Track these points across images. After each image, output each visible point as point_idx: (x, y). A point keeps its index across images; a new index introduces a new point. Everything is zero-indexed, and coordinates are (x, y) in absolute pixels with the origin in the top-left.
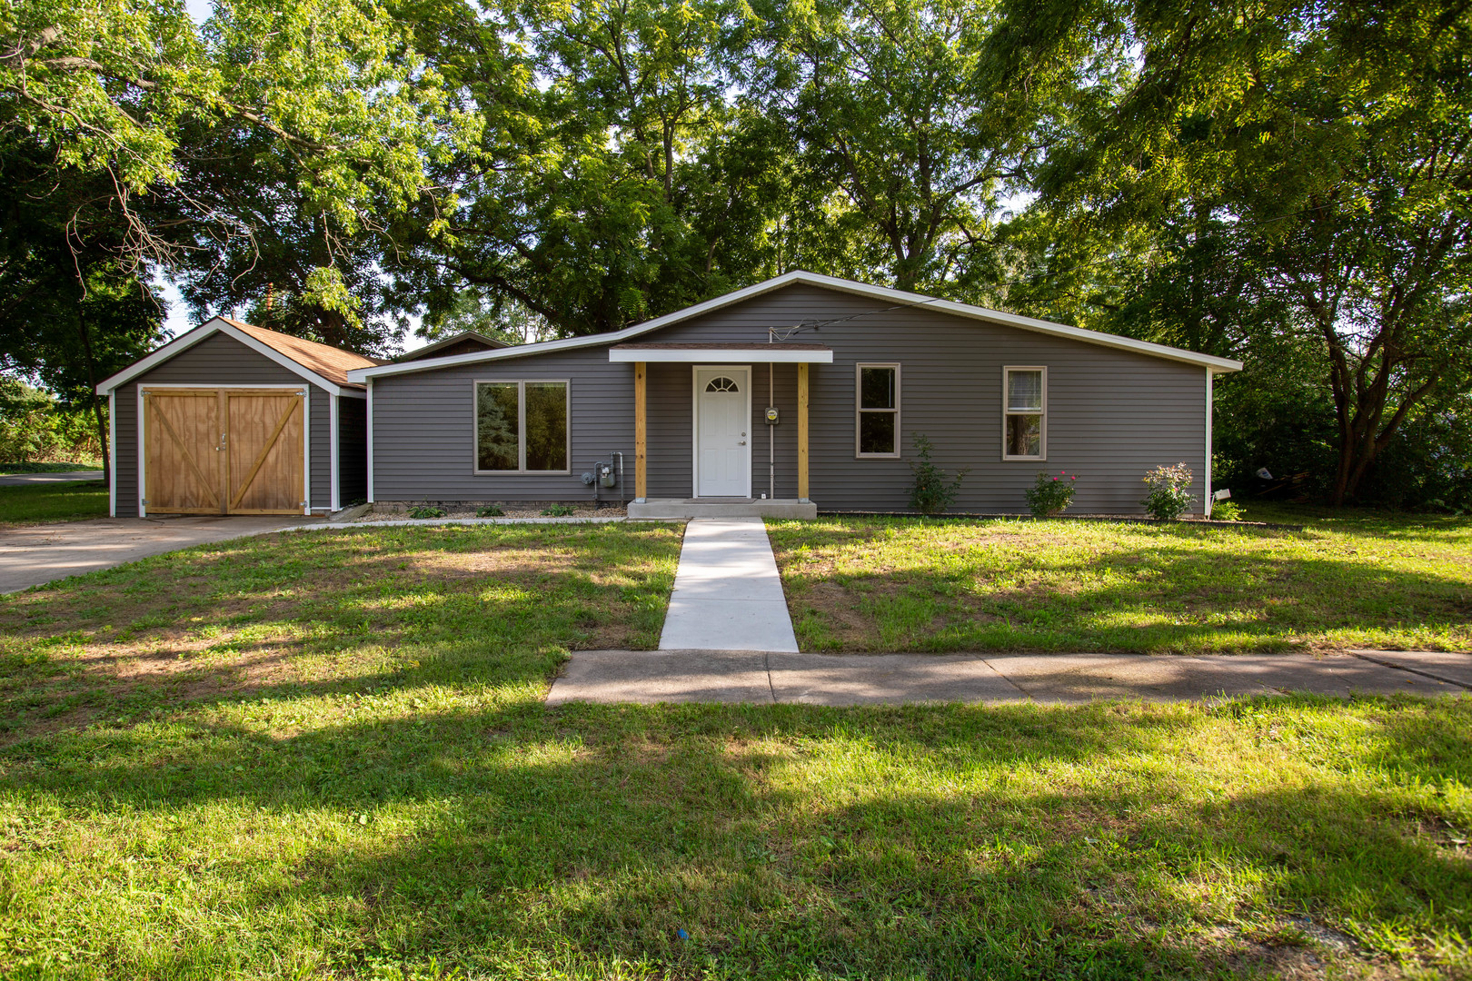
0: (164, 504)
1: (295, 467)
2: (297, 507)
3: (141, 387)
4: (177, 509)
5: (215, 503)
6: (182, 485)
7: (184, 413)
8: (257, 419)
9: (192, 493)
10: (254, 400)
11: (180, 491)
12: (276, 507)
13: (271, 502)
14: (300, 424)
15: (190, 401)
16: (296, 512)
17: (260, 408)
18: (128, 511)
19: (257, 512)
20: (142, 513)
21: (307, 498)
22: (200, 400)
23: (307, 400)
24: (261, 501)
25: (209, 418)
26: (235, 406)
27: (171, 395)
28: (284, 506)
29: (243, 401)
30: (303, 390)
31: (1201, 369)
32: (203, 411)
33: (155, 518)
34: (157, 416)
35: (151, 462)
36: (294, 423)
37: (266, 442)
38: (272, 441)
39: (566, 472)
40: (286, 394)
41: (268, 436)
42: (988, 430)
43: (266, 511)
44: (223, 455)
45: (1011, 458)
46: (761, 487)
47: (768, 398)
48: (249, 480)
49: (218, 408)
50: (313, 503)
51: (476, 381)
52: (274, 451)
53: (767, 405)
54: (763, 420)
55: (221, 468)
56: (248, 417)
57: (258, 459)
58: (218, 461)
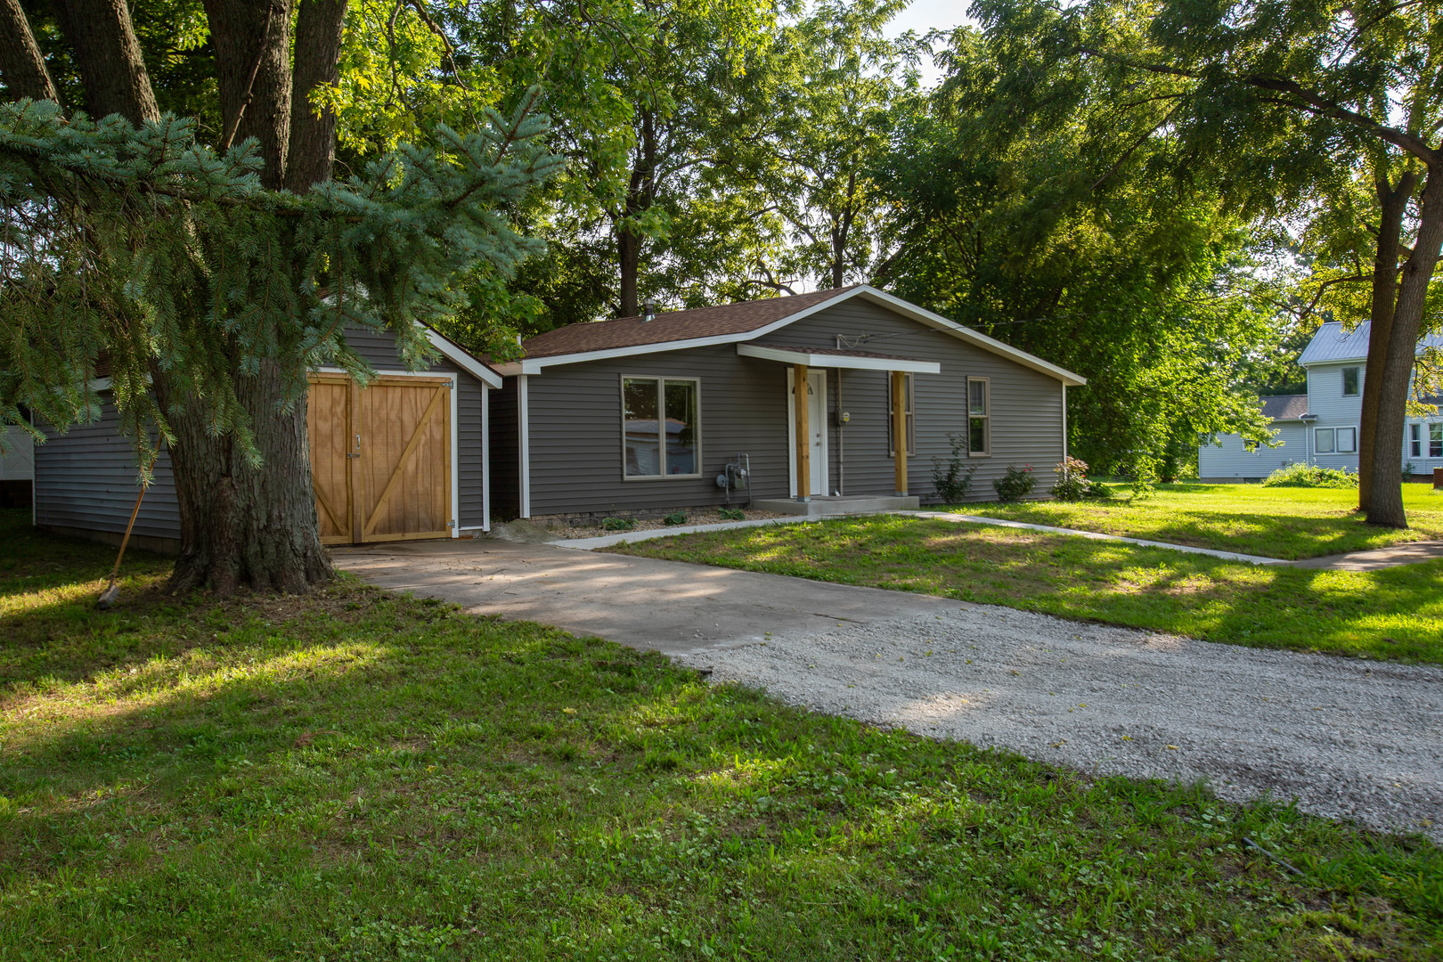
2: (443, 528)
5: (343, 530)
8: (393, 416)
10: (390, 391)
12: (417, 529)
13: (412, 523)
14: (444, 422)
16: (443, 535)
17: (397, 401)
19: (397, 537)
21: (455, 516)
22: (321, 388)
23: (454, 393)
25: (333, 414)
29: (377, 393)
30: (449, 382)
31: (1056, 381)
36: (437, 422)
37: (404, 446)
38: (412, 445)
39: (699, 475)
40: (429, 385)
41: (407, 438)
42: (960, 431)
43: (410, 536)
44: (357, 464)
45: (972, 454)
46: (835, 485)
47: (836, 401)
48: (385, 497)
49: (349, 402)
50: (462, 522)
51: (623, 377)
52: (413, 458)
53: (836, 407)
54: (834, 421)
55: (354, 481)
56: (383, 413)
57: (396, 467)
58: (348, 472)
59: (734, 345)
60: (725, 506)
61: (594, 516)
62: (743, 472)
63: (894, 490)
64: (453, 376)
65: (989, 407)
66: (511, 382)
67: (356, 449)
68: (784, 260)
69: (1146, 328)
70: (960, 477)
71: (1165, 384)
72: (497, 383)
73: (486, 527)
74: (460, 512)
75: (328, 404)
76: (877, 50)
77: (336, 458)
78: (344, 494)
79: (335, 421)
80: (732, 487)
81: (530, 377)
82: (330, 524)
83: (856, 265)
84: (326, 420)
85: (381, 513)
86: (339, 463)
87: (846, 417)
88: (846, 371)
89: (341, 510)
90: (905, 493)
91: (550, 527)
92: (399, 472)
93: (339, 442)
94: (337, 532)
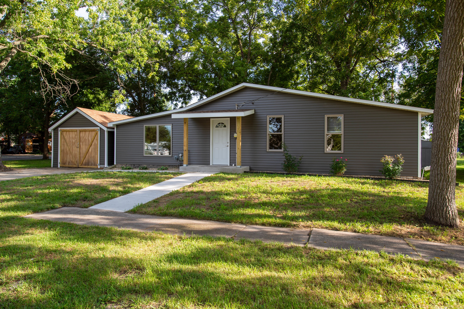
0: (64, 164)
1: (96, 153)
2: (96, 165)
3: (59, 129)
4: (67, 165)
5: (76, 164)
6: (69, 158)
7: (69, 137)
8: (87, 138)
9: (71, 161)
10: (86, 132)
11: (68, 160)
13: (90, 164)
14: (97, 140)
15: (71, 133)
16: (96, 167)
17: (88, 135)
18: (55, 166)
19: (86, 167)
20: (59, 167)
21: (99, 163)
22: (73, 132)
23: (99, 132)
24: (88, 164)
25: (75, 138)
26: (82, 134)
27: (66, 131)
28: (93, 165)
29: (84, 133)
30: (98, 129)
31: (416, 113)
32: (74, 136)
33: (62, 167)
34: (63, 137)
35: (61, 151)
39: (170, 156)
40: (94, 130)
43: (89, 167)
45: (329, 152)
46: (233, 161)
51: (144, 125)
53: (235, 132)
55: (78, 153)
57: (88, 150)
65: (343, 129)
67: (78, 146)
73: (106, 166)
87: (235, 136)
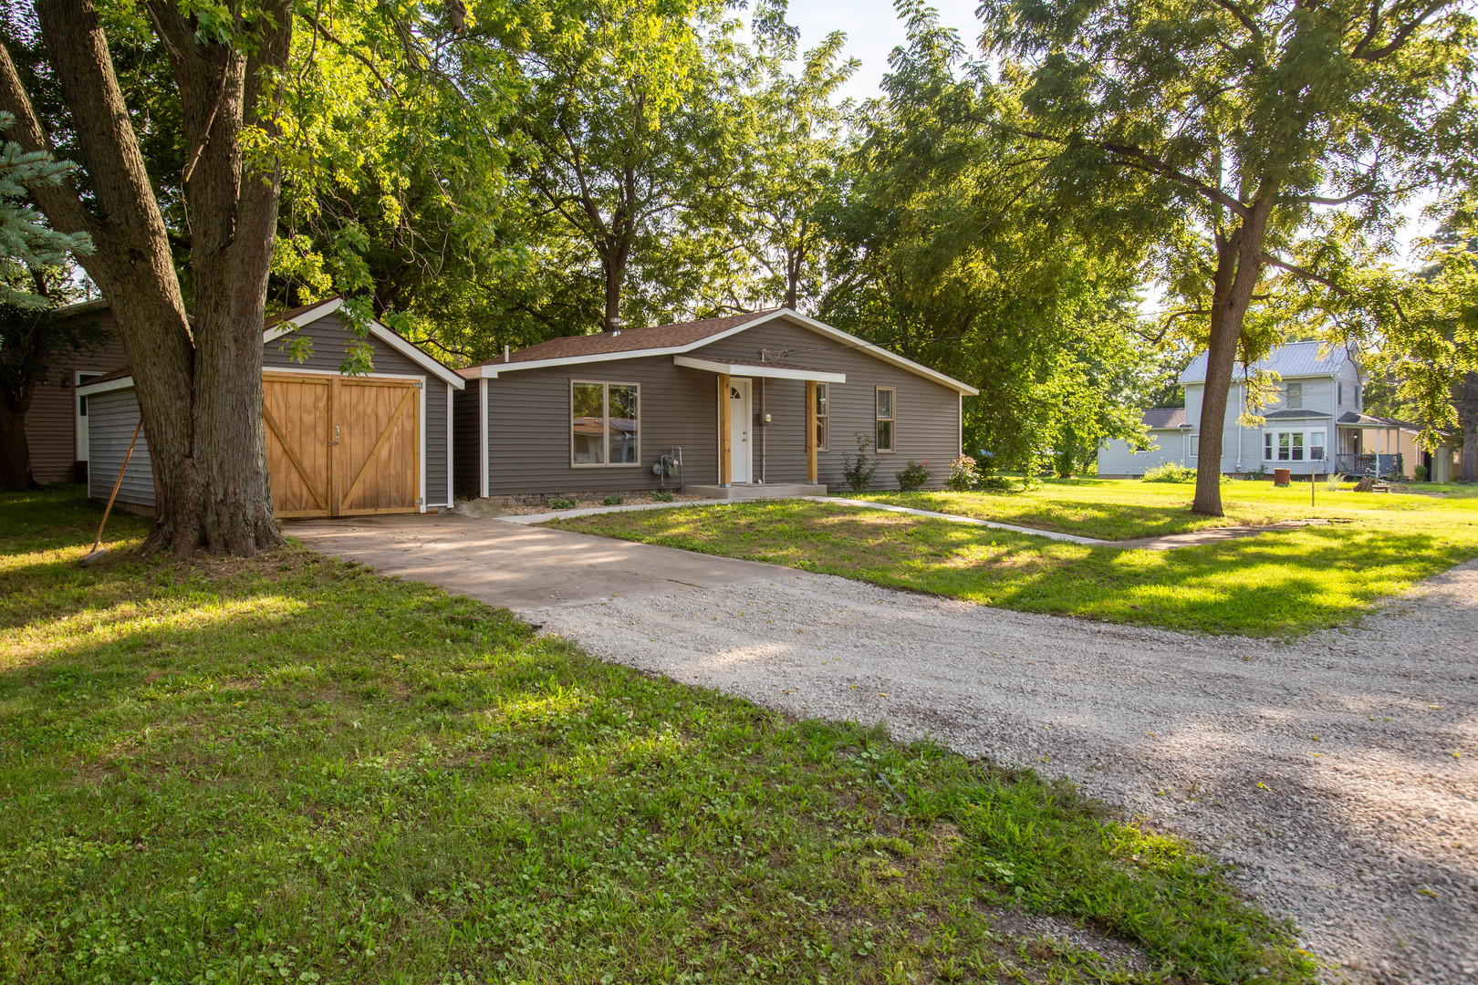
1: (410, 463)
2: (412, 504)
6: (282, 484)
7: (286, 402)
8: (369, 411)
9: (294, 494)
10: (367, 389)
11: (278, 491)
12: (389, 505)
13: (384, 501)
14: (415, 418)
16: (411, 510)
17: (373, 398)
19: (371, 511)
22: (307, 387)
23: (423, 393)
24: (374, 500)
25: (316, 408)
26: (346, 396)
27: (272, 380)
28: (397, 504)
29: (355, 391)
30: (419, 383)
31: (955, 392)
36: (408, 417)
37: (379, 436)
38: (386, 435)
39: (638, 464)
40: (401, 385)
41: (381, 430)
42: (870, 432)
43: (380, 511)
44: (336, 450)
45: (879, 451)
46: (758, 474)
47: (761, 404)
48: (361, 478)
49: (330, 398)
50: (429, 500)
51: (572, 381)
52: (387, 446)
53: (761, 409)
54: (758, 421)
55: (334, 464)
56: (361, 408)
57: (371, 454)
58: (329, 457)
59: (671, 357)
60: (660, 490)
61: (541, 496)
62: (676, 462)
63: (807, 479)
64: (423, 379)
65: (894, 413)
66: (473, 384)
67: (336, 438)
68: (751, 289)
69: (1041, 351)
70: (865, 470)
71: (1054, 396)
72: (461, 385)
73: (450, 504)
74: (427, 491)
75: (313, 399)
76: (824, 117)
77: (318, 445)
78: (324, 475)
79: (318, 414)
80: (667, 475)
81: (490, 381)
82: (312, 500)
83: (810, 294)
84: (310, 413)
85: (356, 492)
86: (322, 449)
87: (768, 418)
88: (770, 380)
89: (321, 489)
90: (816, 482)
91: (505, 505)
92: (373, 458)
93: (321, 432)
94: (318, 507)
